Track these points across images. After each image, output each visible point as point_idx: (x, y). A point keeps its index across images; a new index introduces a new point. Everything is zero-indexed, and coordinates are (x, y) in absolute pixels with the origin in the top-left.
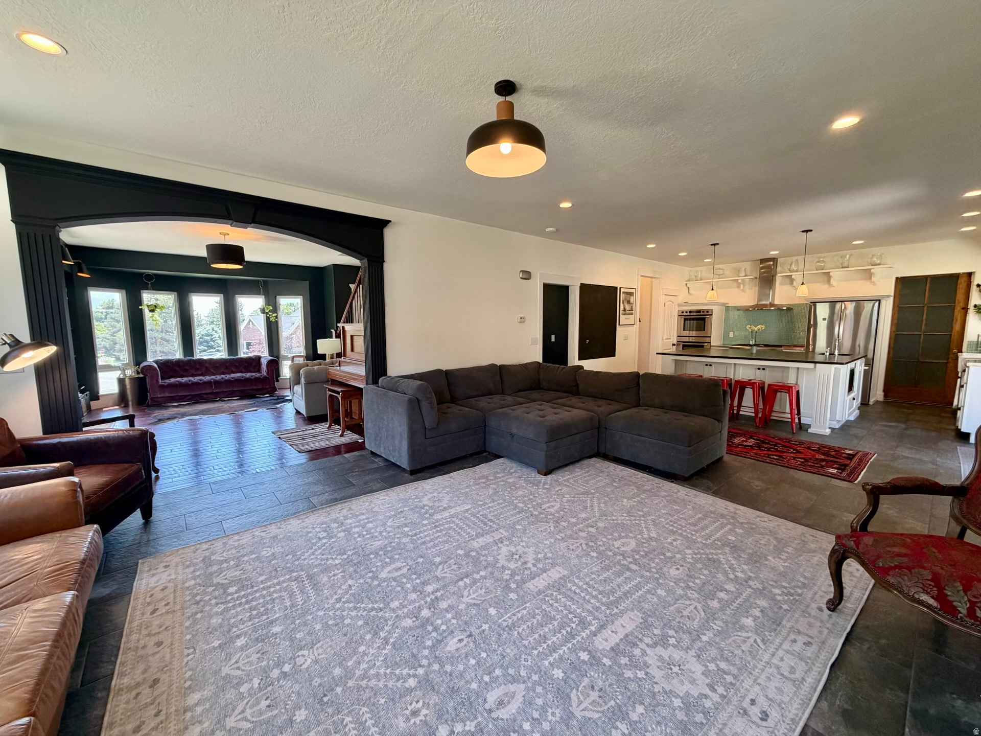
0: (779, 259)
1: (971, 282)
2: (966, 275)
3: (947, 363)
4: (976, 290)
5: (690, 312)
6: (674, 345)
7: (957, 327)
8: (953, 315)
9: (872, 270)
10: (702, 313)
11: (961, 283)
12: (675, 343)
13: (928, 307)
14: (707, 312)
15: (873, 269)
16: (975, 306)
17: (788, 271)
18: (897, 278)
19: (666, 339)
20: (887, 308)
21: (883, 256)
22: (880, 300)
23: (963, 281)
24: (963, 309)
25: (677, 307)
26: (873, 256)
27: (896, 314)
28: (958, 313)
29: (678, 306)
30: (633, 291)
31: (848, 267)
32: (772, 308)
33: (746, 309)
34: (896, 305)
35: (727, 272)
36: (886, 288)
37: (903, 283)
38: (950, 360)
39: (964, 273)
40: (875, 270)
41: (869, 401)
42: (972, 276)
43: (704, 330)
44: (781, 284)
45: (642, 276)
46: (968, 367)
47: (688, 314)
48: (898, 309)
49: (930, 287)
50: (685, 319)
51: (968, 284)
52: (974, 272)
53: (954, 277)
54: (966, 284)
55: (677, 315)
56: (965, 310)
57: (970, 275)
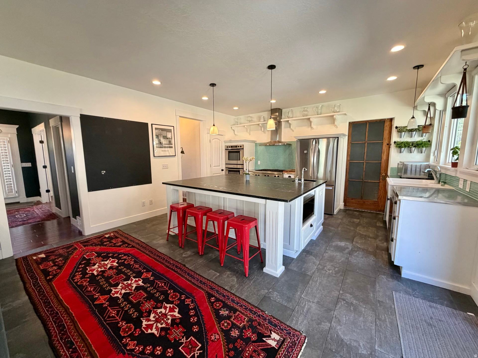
0: (283, 110)
1: (392, 125)
2: (389, 120)
3: (379, 182)
4: (395, 131)
5: (232, 147)
6: (222, 170)
7: (384, 157)
8: (382, 149)
9: (334, 117)
10: (238, 148)
11: (386, 126)
12: (224, 168)
13: (367, 143)
14: (241, 147)
15: (335, 115)
16: (395, 142)
17: (287, 117)
18: (350, 123)
19: (215, 166)
20: (344, 144)
21: (340, 106)
22: (338, 138)
23: (387, 125)
24: (388, 144)
25: (223, 143)
26: (335, 106)
27: (350, 148)
28: (385, 147)
29: (225, 143)
30: (172, 128)
31: (321, 114)
32: (280, 144)
33: (265, 145)
34: (350, 142)
35: (255, 119)
36: (344, 129)
37: (354, 126)
38: (381, 180)
39: (388, 119)
40: (337, 116)
41: (333, 212)
42: (393, 121)
43: (240, 160)
44: (285, 128)
45: (180, 117)
46: (400, 200)
47: (230, 148)
48: (351, 144)
49: (368, 129)
50: (229, 152)
51: (390, 127)
52: (394, 118)
53: (382, 122)
54: (389, 127)
55: (224, 149)
56: (389, 145)
57: (391, 120)
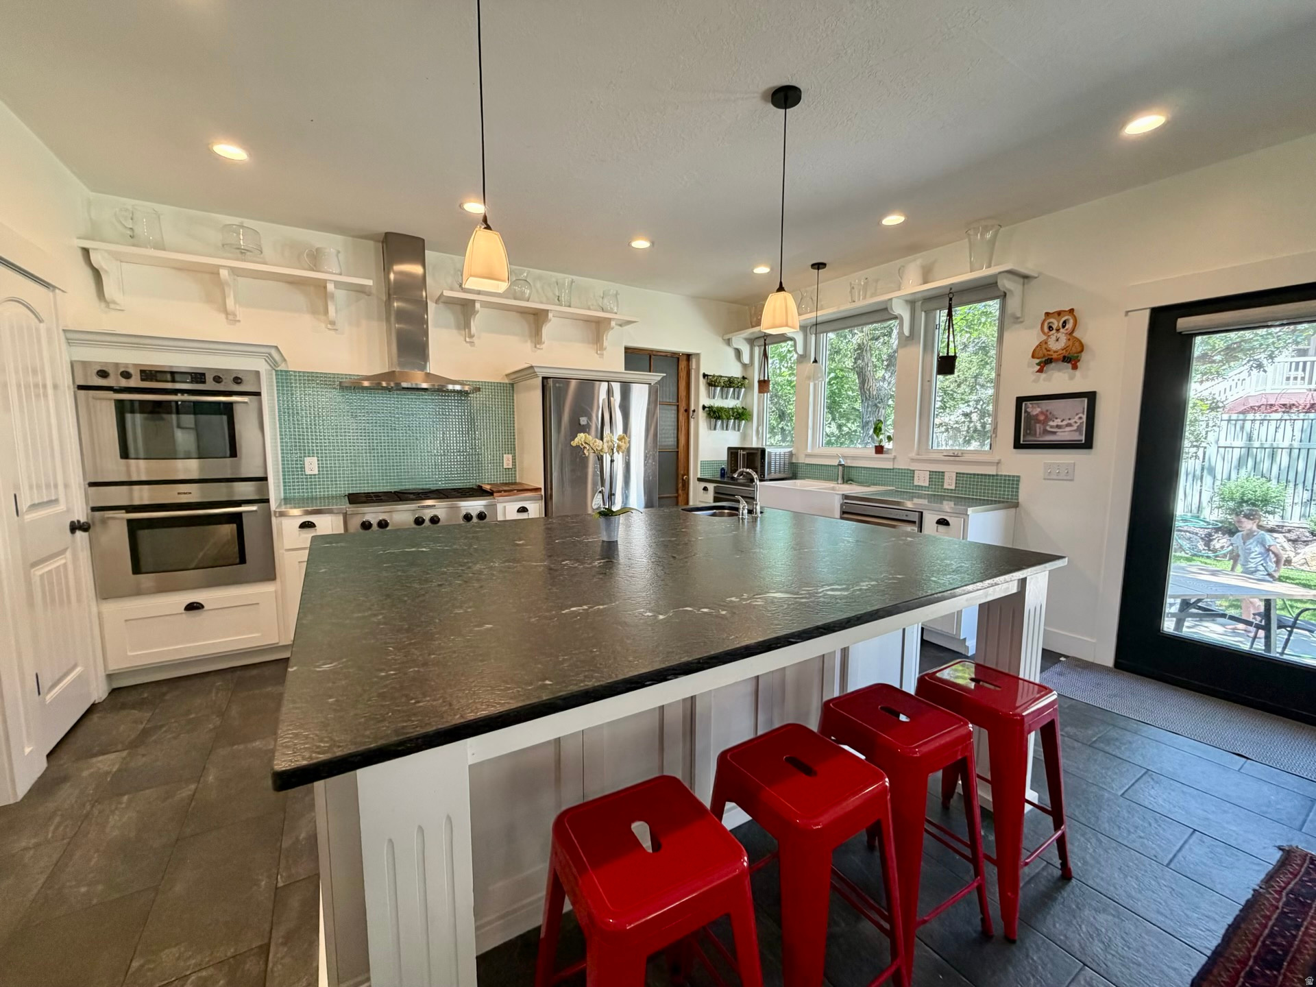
1: (690, 370)
2: (685, 358)
3: (676, 495)
4: (703, 383)
5: (148, 374)
6: (75, 527)
7: (682, 439)
8: (678, 420)
10: (210, 385)
12: (81, 515)
14: (235, 380)
15: (614, 319)
16: (704, 407)
19: (34, 507)
21: (618, 297)
23: (683, 367)
24: (686, 410)
26: (604, 293)
28: (681, 417)
29: (73, 343)
33: (351, 386)
38: (680, 491)
42: (693, 360)
47: (134, 382)
50: (121, 406)
53: (674, 358)
54: (686, 372)
55: (66, 381)
56: (688, 412)
57: (688, 357)
